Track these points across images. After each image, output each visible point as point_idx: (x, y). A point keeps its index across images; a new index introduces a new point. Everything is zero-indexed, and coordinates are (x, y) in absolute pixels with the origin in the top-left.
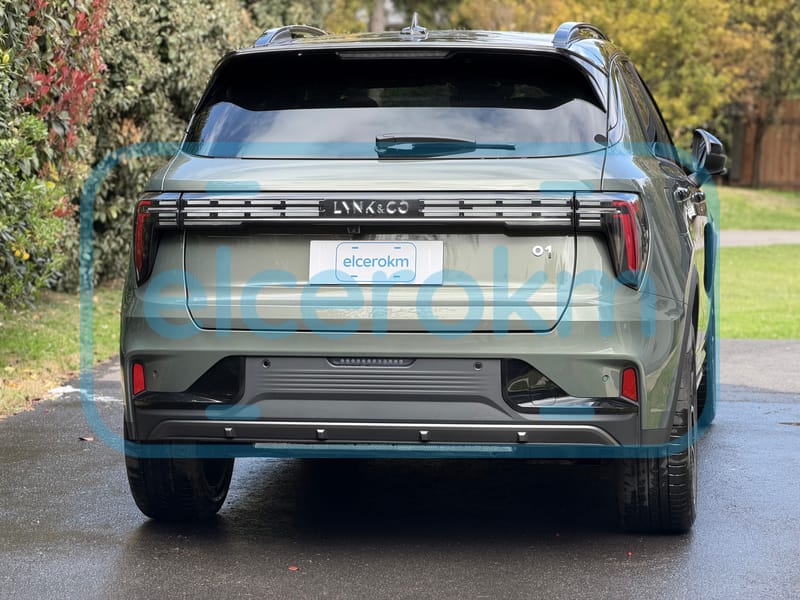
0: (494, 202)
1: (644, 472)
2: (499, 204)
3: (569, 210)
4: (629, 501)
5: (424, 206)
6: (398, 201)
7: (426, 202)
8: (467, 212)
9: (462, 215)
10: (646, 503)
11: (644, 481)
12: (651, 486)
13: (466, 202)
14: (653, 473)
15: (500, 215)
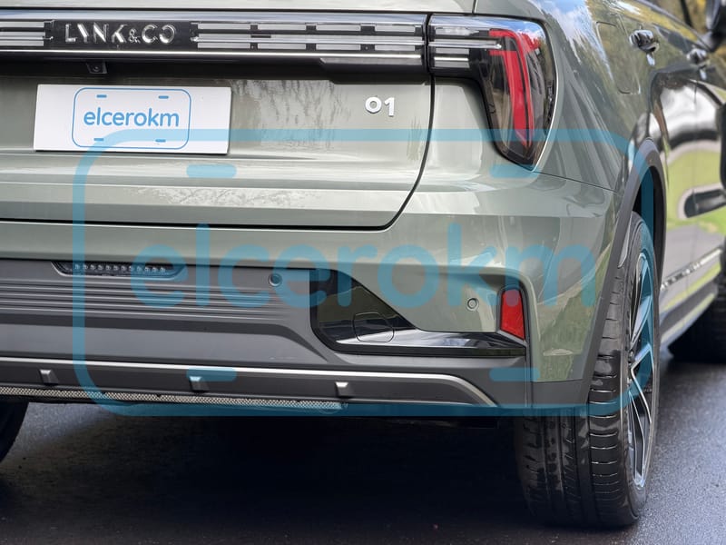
0: (303, 28)
1: (553, 441)
2: (311, 30)
3: (419, 42)
4: (534, 483)
5: (197, 32)
6: (160, 24)
7: (201, 27)
8: (262, 42)
9: (254, 47)
10: (560, 487)
11: (554, 455)
12: (566, 462)
13: (261, 27)
14: (567, 444)
15: (311, 47)
